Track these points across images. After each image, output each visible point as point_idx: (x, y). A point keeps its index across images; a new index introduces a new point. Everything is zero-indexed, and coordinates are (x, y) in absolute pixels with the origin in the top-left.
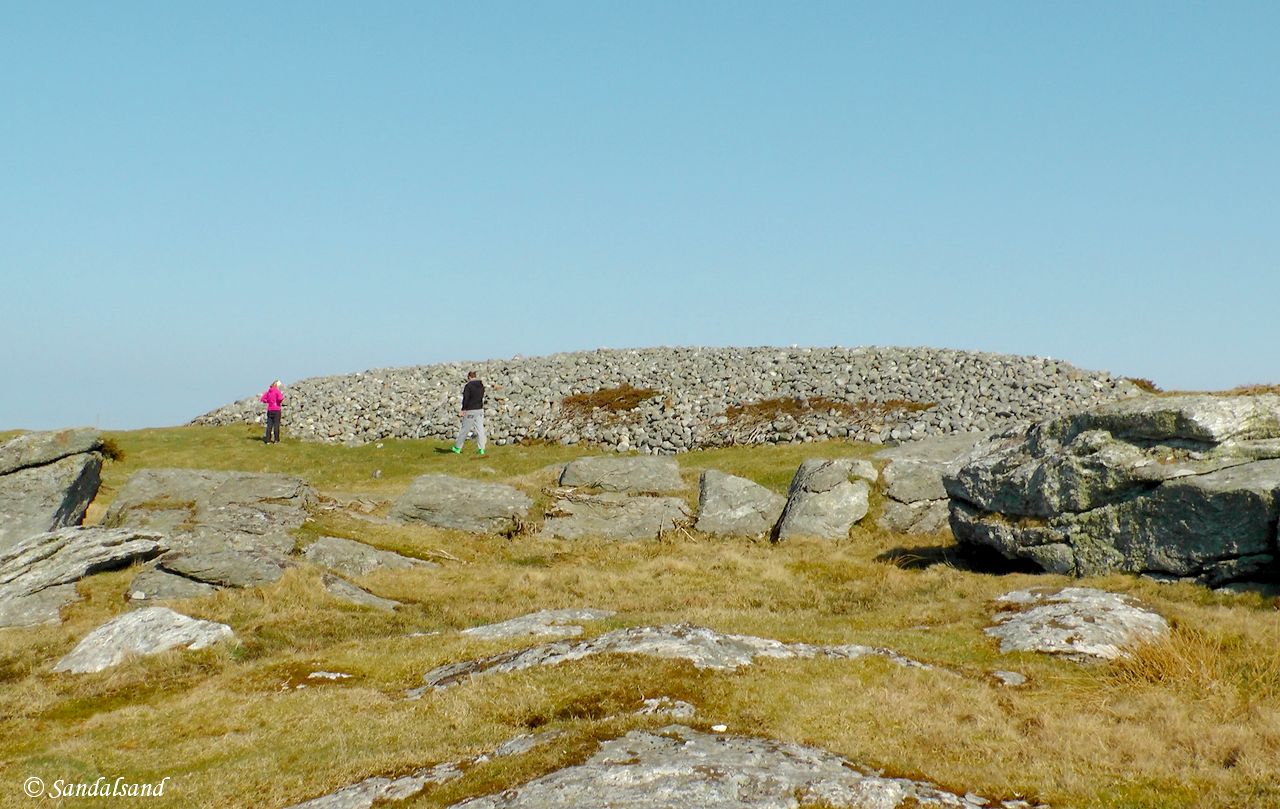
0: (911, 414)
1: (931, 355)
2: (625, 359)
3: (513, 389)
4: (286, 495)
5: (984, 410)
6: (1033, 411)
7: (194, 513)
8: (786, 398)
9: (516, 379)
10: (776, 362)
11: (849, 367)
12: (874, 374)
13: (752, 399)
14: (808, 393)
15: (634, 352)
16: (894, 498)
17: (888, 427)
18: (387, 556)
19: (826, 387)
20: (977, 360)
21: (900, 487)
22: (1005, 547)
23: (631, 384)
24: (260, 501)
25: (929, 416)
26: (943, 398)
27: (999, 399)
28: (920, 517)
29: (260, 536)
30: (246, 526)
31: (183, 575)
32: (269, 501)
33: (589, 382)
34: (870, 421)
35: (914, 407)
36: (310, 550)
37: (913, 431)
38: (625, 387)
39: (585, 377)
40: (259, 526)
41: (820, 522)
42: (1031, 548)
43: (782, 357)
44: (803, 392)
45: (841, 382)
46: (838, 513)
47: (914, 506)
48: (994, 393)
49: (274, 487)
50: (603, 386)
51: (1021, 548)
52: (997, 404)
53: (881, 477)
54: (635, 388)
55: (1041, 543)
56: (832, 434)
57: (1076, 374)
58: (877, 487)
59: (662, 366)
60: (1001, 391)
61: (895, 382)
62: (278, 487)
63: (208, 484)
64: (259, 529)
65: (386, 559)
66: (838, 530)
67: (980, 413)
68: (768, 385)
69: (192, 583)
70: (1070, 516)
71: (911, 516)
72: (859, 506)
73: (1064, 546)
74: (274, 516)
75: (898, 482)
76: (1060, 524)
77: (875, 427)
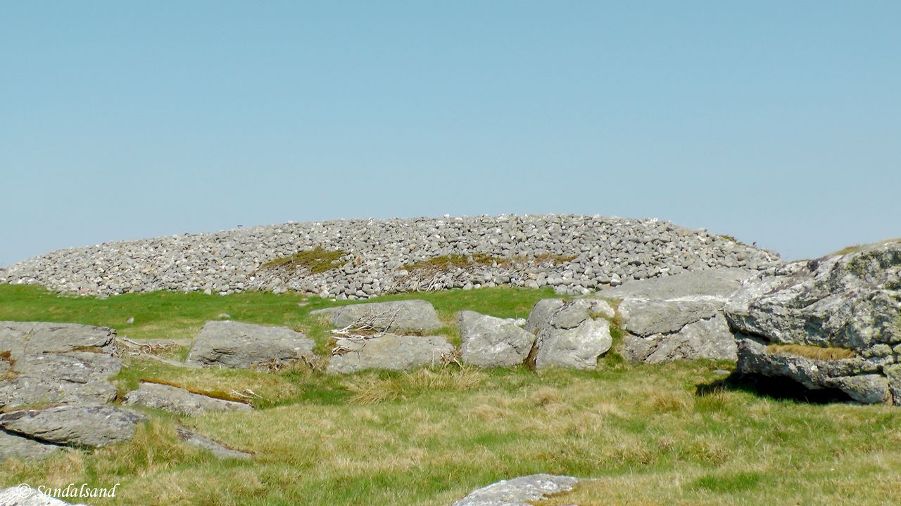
0: (559, 265)
1: (563, 220)
2: (313, 229)
3: (226, 253)
4: (98, 343)
5: (618, 260)
6: (657, 260)
7: (12, 363)
8: (452, 255)
9: (228, 246)
10: (437, 228)
11: (499, 230)
12: (520, 235)
13: (424, 256)
14: (470, 250)
15: (318, 224)
16: (631, 333)
17: (543, 274)
18: (204, 399)
19: (484, 246)
20: (602, 222)
21: (636, 322)
22: (808, 378)
23: (323, 247)
24: (74, 350)
25: (574, 266)
26: (582, 251)
27: (627, 252)
28: (655, 349)
29: (83, 385)
30: (68, 375)
31: (28, 437)
32: (82, 349)
33: (288, 247)
34: (527, 271)
35: (559, 260)
36: (133, 396)
37: (564, 278)
38: (319, 249)
39: (284, 243)
40: (81, 375)
41: (572, 354)
42: (841, 379)
43: (441, 223)
44: (465, 250)
45: (494, 241)
46: (586, 347)
47: (649, 339)
48: (623, 247)
49: (85, 336)
50: (300, 249)
51: (828, 379)
52: (626, 255)
53: (617, 314)
54: (326, 249)
55: (852, 374)
56: (497, 282)
57: (683, 231)
58: (615, 322)
59: (344, 233)
60: (628, 245)
61: (539, 240)
62: (90, 336)
63: (15, 334)
64: (81, 378)
65: (203, 403)
66: (587, 362)
67: (615, 263)
68: (435, 247)
69: (41, 446)
70: (885, 348)
71: (647, 348)
72: (603, 340)
73: (876, 376)
74: (93, 364)
75: (634, 318)
76: (873, 356)
77: (531, 275)
